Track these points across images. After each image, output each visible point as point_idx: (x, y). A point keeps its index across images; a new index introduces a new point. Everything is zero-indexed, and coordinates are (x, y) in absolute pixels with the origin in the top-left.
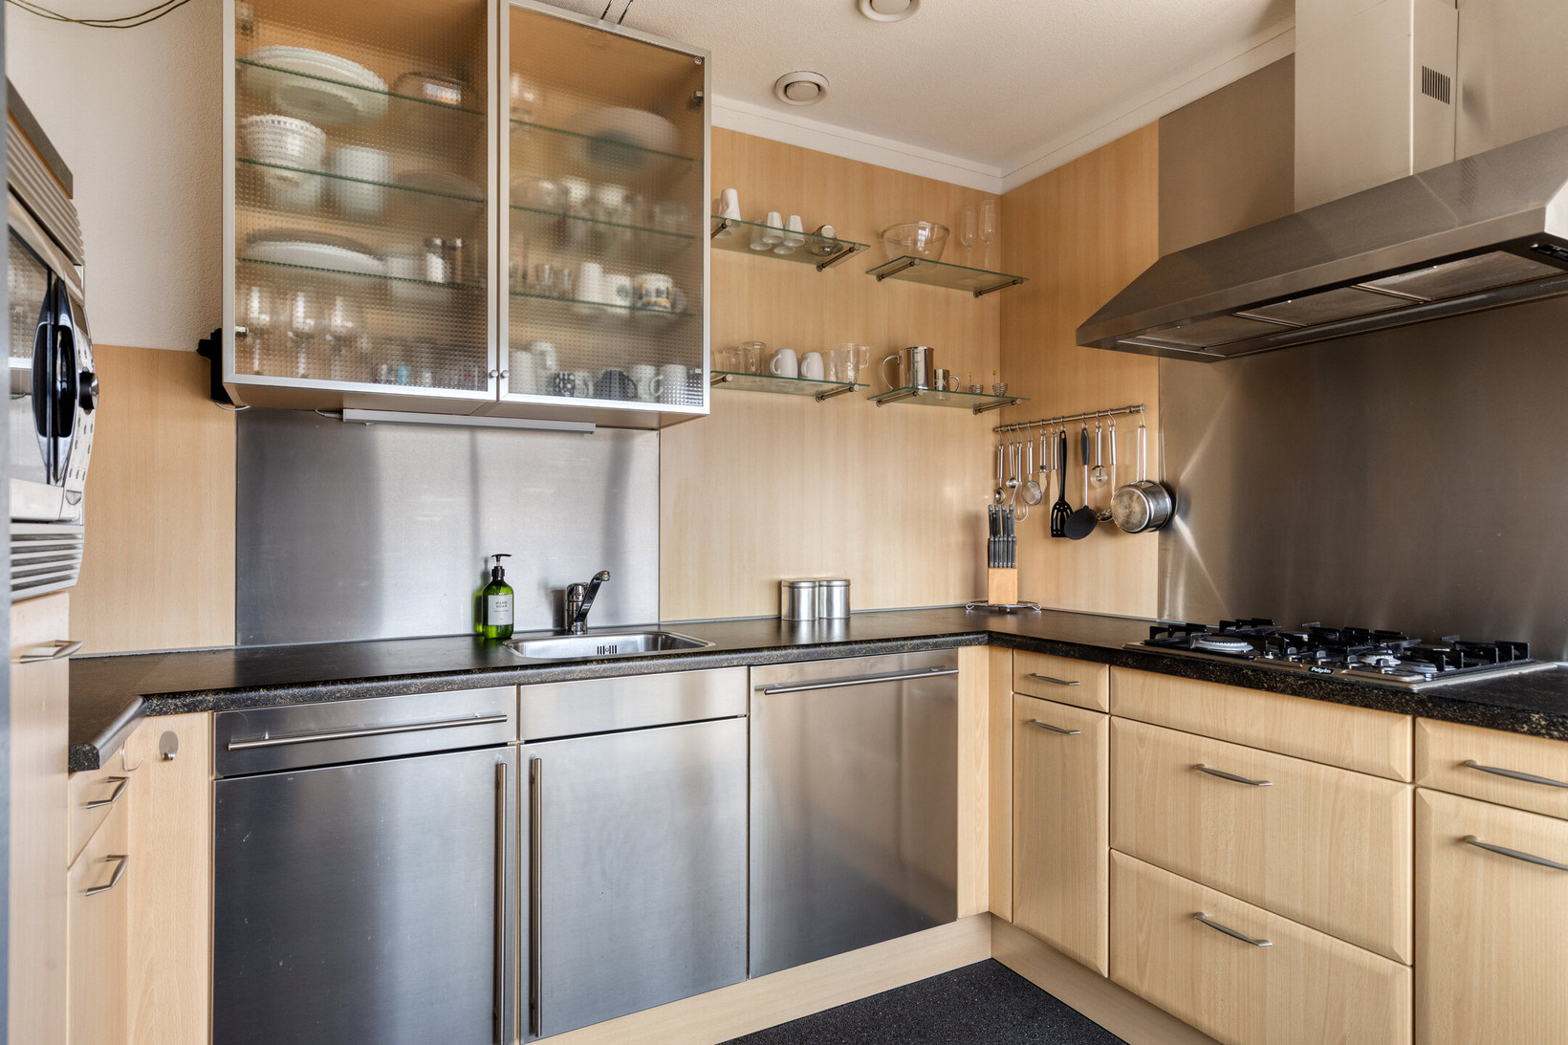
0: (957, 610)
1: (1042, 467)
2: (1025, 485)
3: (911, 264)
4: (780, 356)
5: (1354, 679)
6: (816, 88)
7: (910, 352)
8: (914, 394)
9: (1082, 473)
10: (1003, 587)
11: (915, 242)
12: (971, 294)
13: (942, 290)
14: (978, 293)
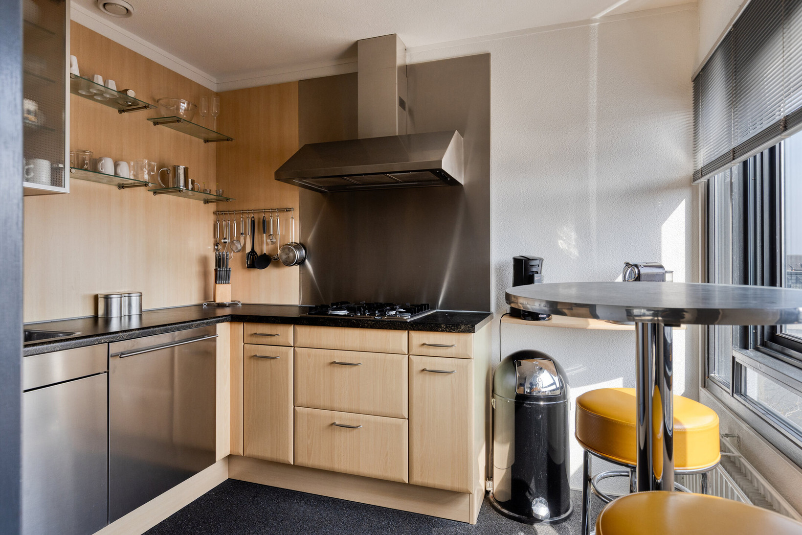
0: (197, 307)
1: (242, 234)
2: (232, 242)
3: (178, 121)
4: (103, 161)
5: (389, 320)
6: (126, 11)
7: (175, 169)
8: (180, 191)
9: (262, 237)
10: (224, 294)
11: (178, 108)
12: (202, 141)
13: (188, 136)
14: (206, 141)
